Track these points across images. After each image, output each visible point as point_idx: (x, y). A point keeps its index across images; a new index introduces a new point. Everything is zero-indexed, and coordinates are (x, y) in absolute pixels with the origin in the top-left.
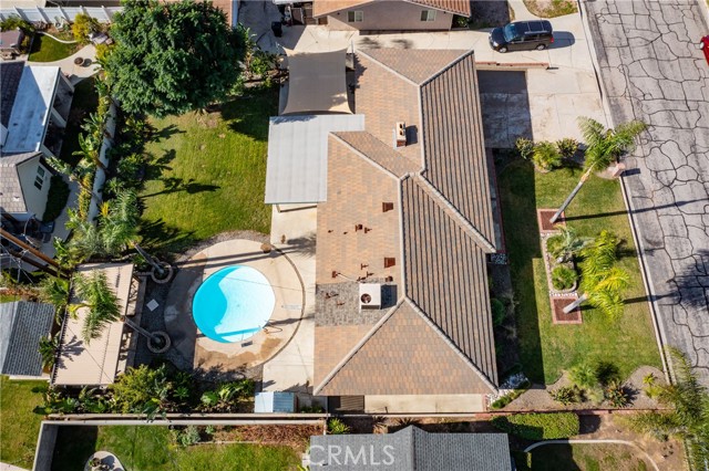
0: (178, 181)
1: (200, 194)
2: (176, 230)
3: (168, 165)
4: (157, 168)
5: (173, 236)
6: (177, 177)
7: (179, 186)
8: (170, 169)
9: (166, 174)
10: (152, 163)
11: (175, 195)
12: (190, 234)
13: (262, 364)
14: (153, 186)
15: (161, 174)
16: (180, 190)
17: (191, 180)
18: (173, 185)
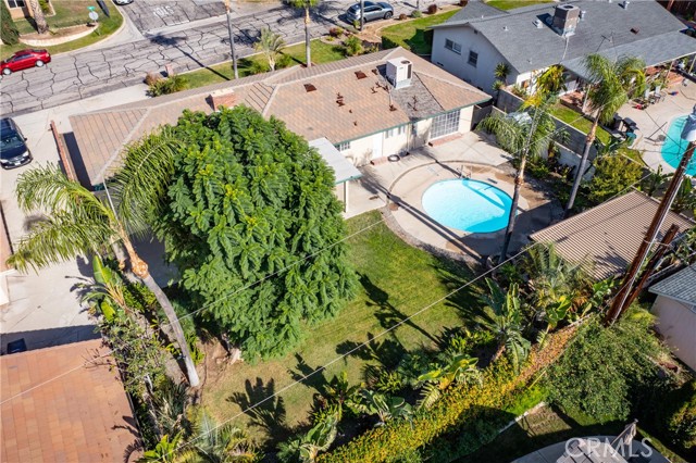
0: (381, 317)
1: (381, 286)
2: (444, 282)
3: (367, 342)
4: (379, 353)
5: (453, 281)
6: (376, 321)
7: (386, 311)
8: (370, 336)
9: (381, 336)
10: (376, 364)
11: (402, 309)
12: (436, 268)
13: (497, 167)
14: (410, 339)
15: (387, 342)
16: (392, 308)
17: (369, 304)
18: (390, 319)
